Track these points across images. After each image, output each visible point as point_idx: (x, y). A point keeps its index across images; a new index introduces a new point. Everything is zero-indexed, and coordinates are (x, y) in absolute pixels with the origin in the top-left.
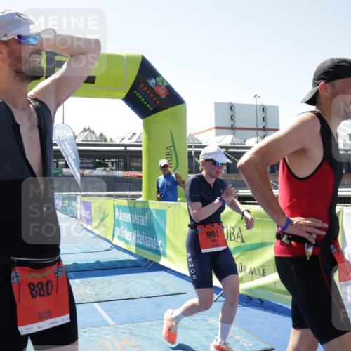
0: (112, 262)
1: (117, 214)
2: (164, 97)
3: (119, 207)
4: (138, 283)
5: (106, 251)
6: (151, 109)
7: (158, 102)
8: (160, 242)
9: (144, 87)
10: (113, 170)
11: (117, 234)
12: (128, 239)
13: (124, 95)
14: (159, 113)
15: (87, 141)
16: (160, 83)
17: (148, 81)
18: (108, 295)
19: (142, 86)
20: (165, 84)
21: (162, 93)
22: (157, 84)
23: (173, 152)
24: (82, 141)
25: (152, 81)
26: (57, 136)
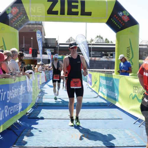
0: (95, 103)
1: (101, 80)
2: (126, 21)
3: (102, 77)
4: (101, 113)
5: (94, 98)
6: (120, 28)
7: (123, 24)
8: (116, 94)
9: (116, 17)
10: (111, 58)
11: (100, 90)
12: (104, 92)
13: (106, 21)
14: (124, 30)
15: (98, 43)
16: (125, 14)
17: (119, 13)
18: (86, 117)
19: (115, 16)
20: (128, 15)
21: (126, 19)
22: (123, 15)
23: (131, 50)
24: (96, 42)
25: (121, 13)
26: (78, 41)
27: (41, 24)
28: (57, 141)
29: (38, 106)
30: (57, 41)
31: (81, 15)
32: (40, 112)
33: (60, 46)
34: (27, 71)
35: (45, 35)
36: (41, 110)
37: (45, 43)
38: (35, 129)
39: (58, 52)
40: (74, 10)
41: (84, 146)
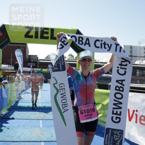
6: (80, 50)
13: (70, 44)
15: (69, 60)
26: (51, 58)
27: (26, 44)
28: (19, 137)
29: (13, 108)
30: (38, 57)
31: (51, 39)
32: (13, 113)
33: (40, 61)
34: (3, 81)
35: (28, 53)
36: (14, 112)
37: (29, 59)
38: (5, 127)
39: (38, 66)
40: (45, 35)
41: (38, 141)
